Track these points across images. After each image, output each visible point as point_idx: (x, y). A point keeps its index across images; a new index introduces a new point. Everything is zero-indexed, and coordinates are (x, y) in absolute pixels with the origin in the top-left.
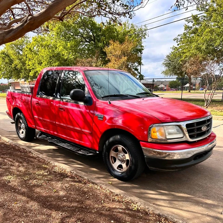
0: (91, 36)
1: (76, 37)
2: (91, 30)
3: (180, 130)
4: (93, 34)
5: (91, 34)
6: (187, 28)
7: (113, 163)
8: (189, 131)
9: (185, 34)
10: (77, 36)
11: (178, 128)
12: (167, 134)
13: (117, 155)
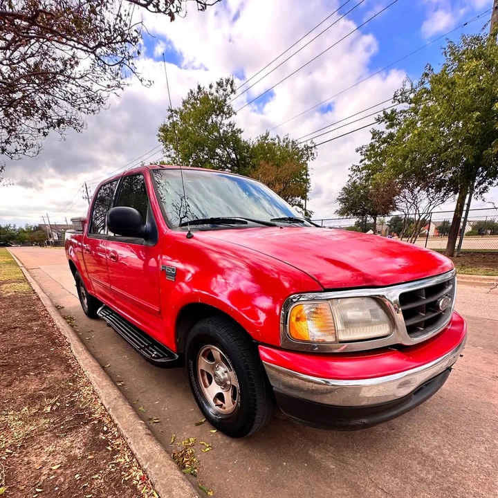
0: (233, 159)
1: (212, 161)
2: (234, 150)
3: (381, 312)
4: (236, 156)
5: (233, 156)
6: (375, 134)
7: (206, 387)
8: (407, 315)
9: (372, 146)
10: (214, 159)
11: (374, 305)
12: (339, 326)
13: (213, 368)
